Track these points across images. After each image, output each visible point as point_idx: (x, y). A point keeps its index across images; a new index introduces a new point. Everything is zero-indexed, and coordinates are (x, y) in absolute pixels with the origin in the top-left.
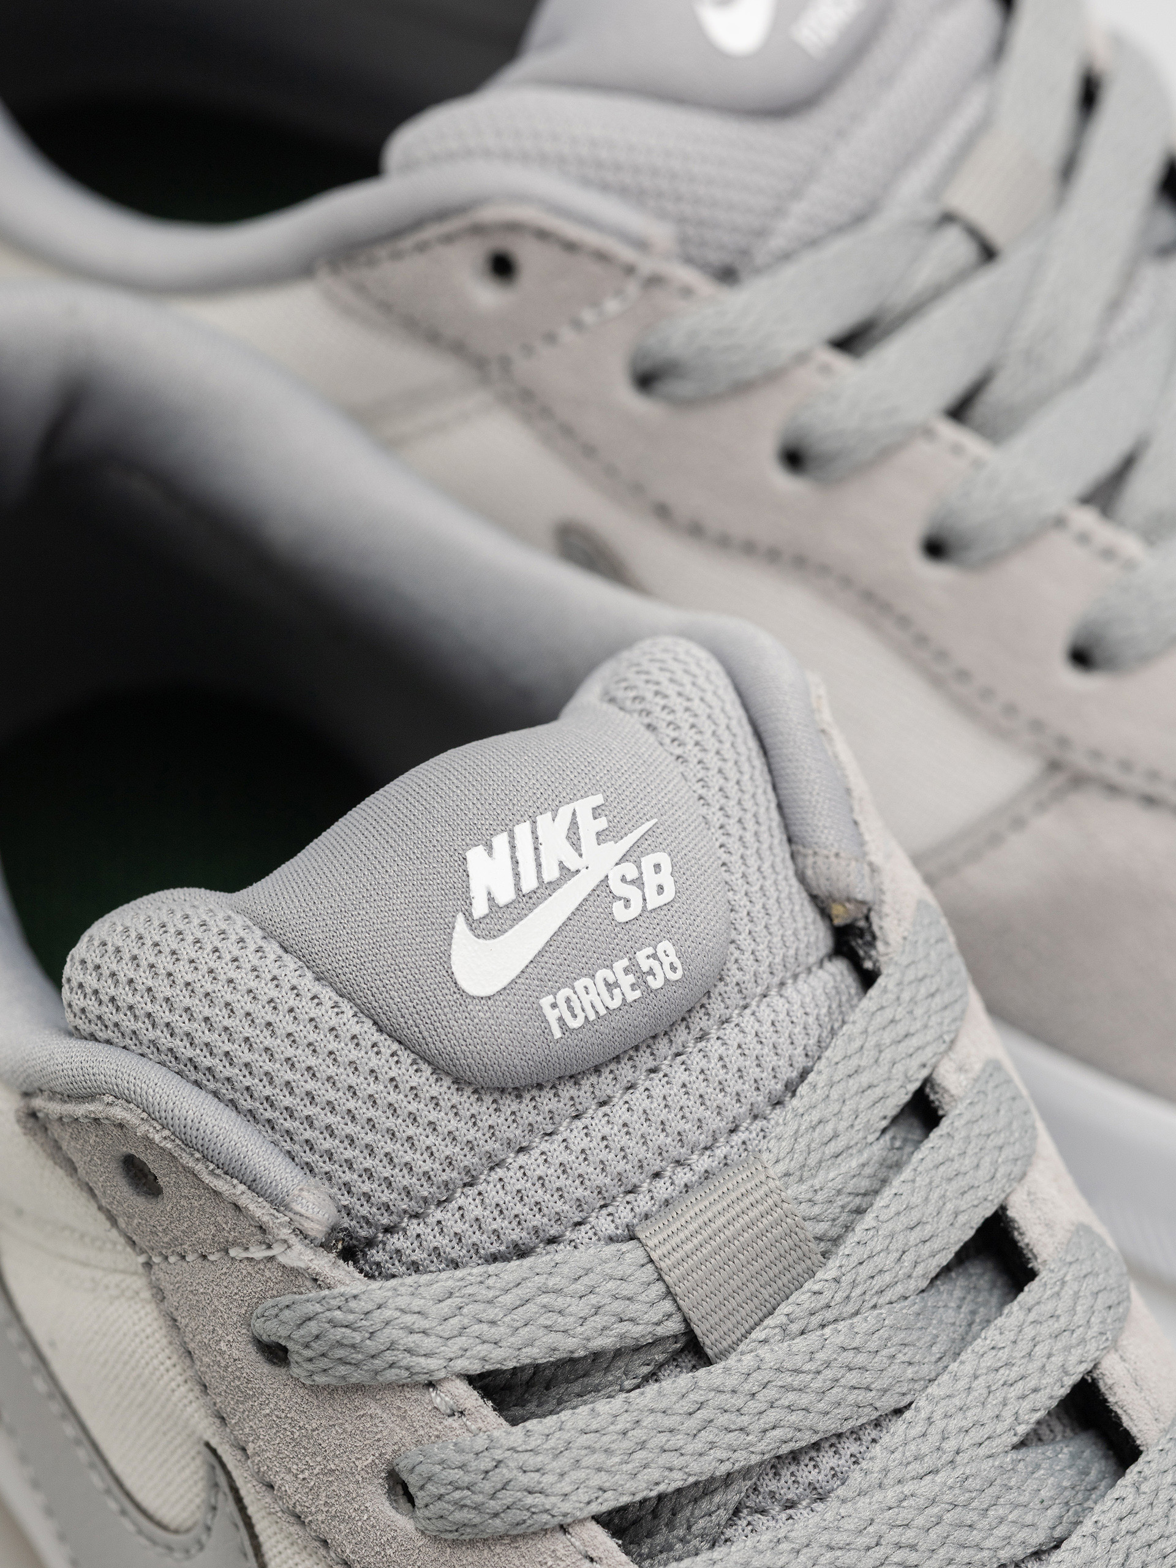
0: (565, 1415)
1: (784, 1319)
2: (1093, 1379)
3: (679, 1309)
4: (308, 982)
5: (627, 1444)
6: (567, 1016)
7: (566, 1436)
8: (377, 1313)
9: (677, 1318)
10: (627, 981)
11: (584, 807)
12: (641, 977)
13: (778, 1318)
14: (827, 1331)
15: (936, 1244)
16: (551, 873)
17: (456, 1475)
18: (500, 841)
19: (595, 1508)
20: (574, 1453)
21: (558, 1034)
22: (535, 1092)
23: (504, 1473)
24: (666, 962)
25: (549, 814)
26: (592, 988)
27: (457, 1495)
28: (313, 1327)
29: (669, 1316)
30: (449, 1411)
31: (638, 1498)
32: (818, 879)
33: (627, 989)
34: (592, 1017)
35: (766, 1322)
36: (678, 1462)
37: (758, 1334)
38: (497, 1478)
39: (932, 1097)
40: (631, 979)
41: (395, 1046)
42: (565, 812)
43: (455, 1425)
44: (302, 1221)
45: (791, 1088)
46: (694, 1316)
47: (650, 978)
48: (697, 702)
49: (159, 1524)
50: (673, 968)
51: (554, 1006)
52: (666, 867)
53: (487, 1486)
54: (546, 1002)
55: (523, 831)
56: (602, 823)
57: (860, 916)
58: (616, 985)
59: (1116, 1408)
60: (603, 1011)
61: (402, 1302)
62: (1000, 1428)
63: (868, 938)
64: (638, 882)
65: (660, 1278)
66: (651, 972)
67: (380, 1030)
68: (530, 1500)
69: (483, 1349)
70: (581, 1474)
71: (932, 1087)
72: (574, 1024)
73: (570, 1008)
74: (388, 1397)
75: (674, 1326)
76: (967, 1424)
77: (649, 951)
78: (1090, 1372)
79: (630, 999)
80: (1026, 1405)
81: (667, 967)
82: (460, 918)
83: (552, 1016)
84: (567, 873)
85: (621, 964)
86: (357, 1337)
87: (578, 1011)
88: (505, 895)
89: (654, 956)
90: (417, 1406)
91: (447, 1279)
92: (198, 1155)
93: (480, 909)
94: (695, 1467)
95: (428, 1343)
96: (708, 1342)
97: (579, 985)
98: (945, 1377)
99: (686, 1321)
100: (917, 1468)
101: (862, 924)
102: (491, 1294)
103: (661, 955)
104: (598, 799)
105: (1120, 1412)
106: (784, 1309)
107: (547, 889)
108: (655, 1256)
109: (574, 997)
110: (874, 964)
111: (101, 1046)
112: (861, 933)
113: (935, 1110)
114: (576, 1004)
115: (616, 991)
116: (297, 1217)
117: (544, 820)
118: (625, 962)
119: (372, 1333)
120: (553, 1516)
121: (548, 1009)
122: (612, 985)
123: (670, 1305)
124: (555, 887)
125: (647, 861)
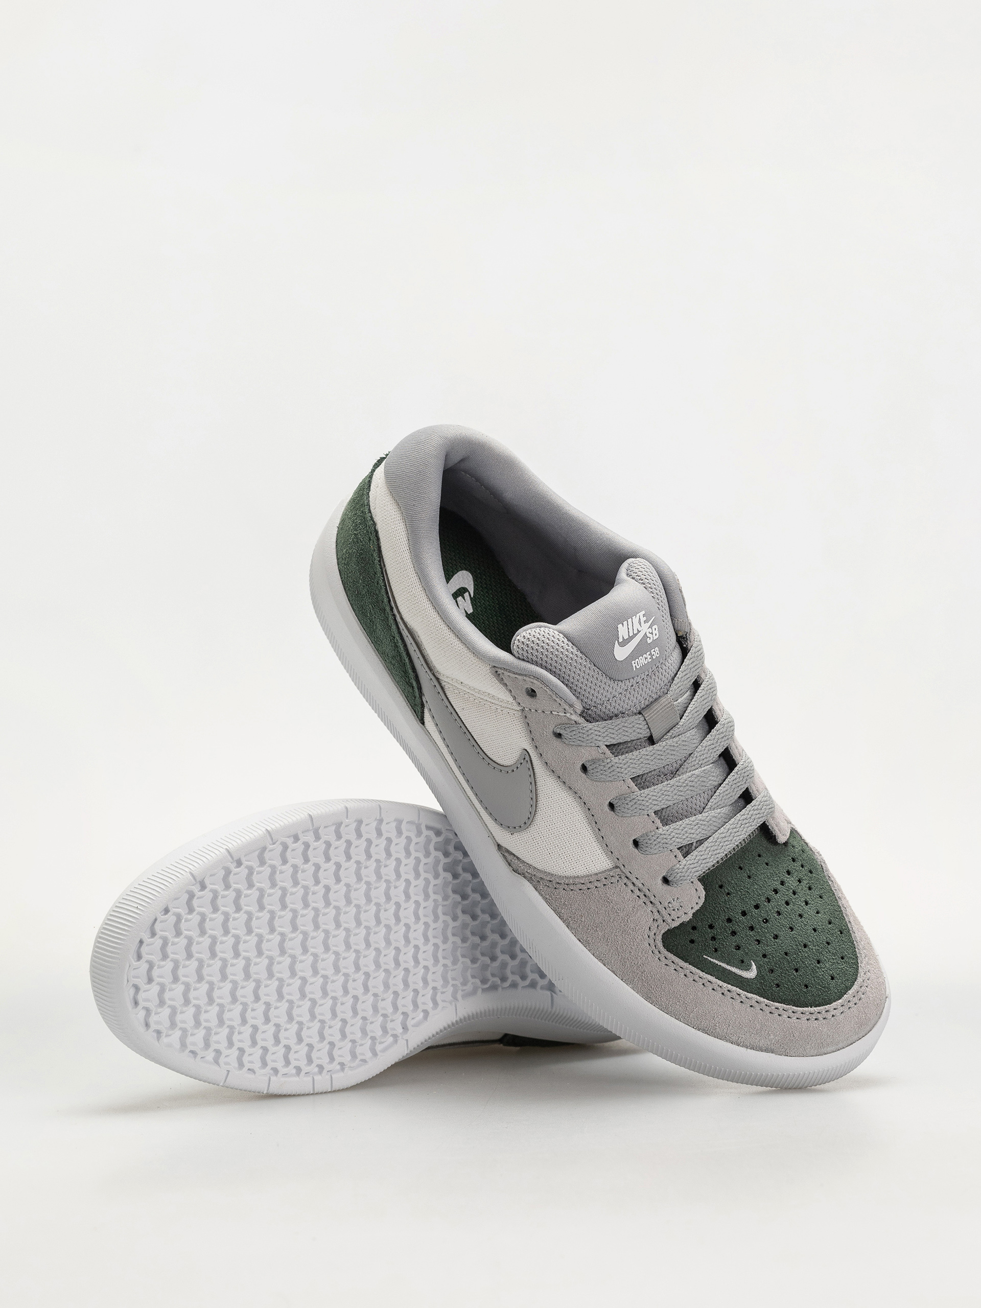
1: (672, 734)
2: (728, 748)
3: (650, 731)
4: (579, 653)
5: (639, 762)
6: (637, 665)
7: (627, 760)
8: (590, 731)
9: (649, 733)
10: (649, 657)
11: (641, 614)
12: (651, 655)
13: (670, 733)
14: (680, 737)
15: (699, 716)
16: (636, 632)
17: (602, 768)
18: (625, 623)
19: (631, 776)
20: (628, 764)
21: (635, 670)
22: (625, 681)
23: (614, 768)
26: (642, 659)
27: (602, 772)
30: (601, 752)
31: (640, 774)
32: (678, 626)
33: (649, 659)
34: (642, 665)
35: (666, 735)
36: (649, 766)
37: (665, 738)
39: (698, 680)
41: (598, 670)
42: (638, 615)
43: (603, 756)
45: (673, 679)
46: (653, 733)
47: (653, 656)
48: (640, 568)
49: (503, 766)
51: (635, 663)
52: (657, 629)
54: (633, 662)
55: (630, 620)
56: (645, 618)
57: (684, 634)
59: (732, 755)
60: (644, 664)
61: (596, 728)
62: (710, 759)
64: (652, 633)
65: (647, 724)
67: (596, 666)
68: (618, 774)
69: (611, 740)
70: (629, 769)
72: (638, 667)
74: (587, 748)
75: (649, 735)
76: (704, 758)
77: (654, 650)
78: (728, 746)
79: (649, 661)
80: (715, 754)
81: (657, 653)
82: (616, 641)
83: (634, 665)
84: (639, 631)
87: (639, 664)
89: (654, 651)
92: (554, 693)
93: (621, 640)
95: (599, 738)
96: (655, 739)
97: (640, 657)
98: (700, 746)
99: (651, 734)
100: (693, 768)
101: (684, 636)
102: (613, 727)
103: (656, 651)
104: (643, 612)
106: (671, 731)
107: (634, 635)
108: (646, 719)
110: (687, 646)
111: (520, 661)
112: (684, 638)
113: (698, 684)
114: (639, 662)
116: (575, 709)
117: (634, 618)
118: (649, 653)
119: (588, 735)
120: (623, 778)
121: (633, 664)
122: (646, 658)
123: (648, 730)
124: (636, 635)
125: (653, 628)
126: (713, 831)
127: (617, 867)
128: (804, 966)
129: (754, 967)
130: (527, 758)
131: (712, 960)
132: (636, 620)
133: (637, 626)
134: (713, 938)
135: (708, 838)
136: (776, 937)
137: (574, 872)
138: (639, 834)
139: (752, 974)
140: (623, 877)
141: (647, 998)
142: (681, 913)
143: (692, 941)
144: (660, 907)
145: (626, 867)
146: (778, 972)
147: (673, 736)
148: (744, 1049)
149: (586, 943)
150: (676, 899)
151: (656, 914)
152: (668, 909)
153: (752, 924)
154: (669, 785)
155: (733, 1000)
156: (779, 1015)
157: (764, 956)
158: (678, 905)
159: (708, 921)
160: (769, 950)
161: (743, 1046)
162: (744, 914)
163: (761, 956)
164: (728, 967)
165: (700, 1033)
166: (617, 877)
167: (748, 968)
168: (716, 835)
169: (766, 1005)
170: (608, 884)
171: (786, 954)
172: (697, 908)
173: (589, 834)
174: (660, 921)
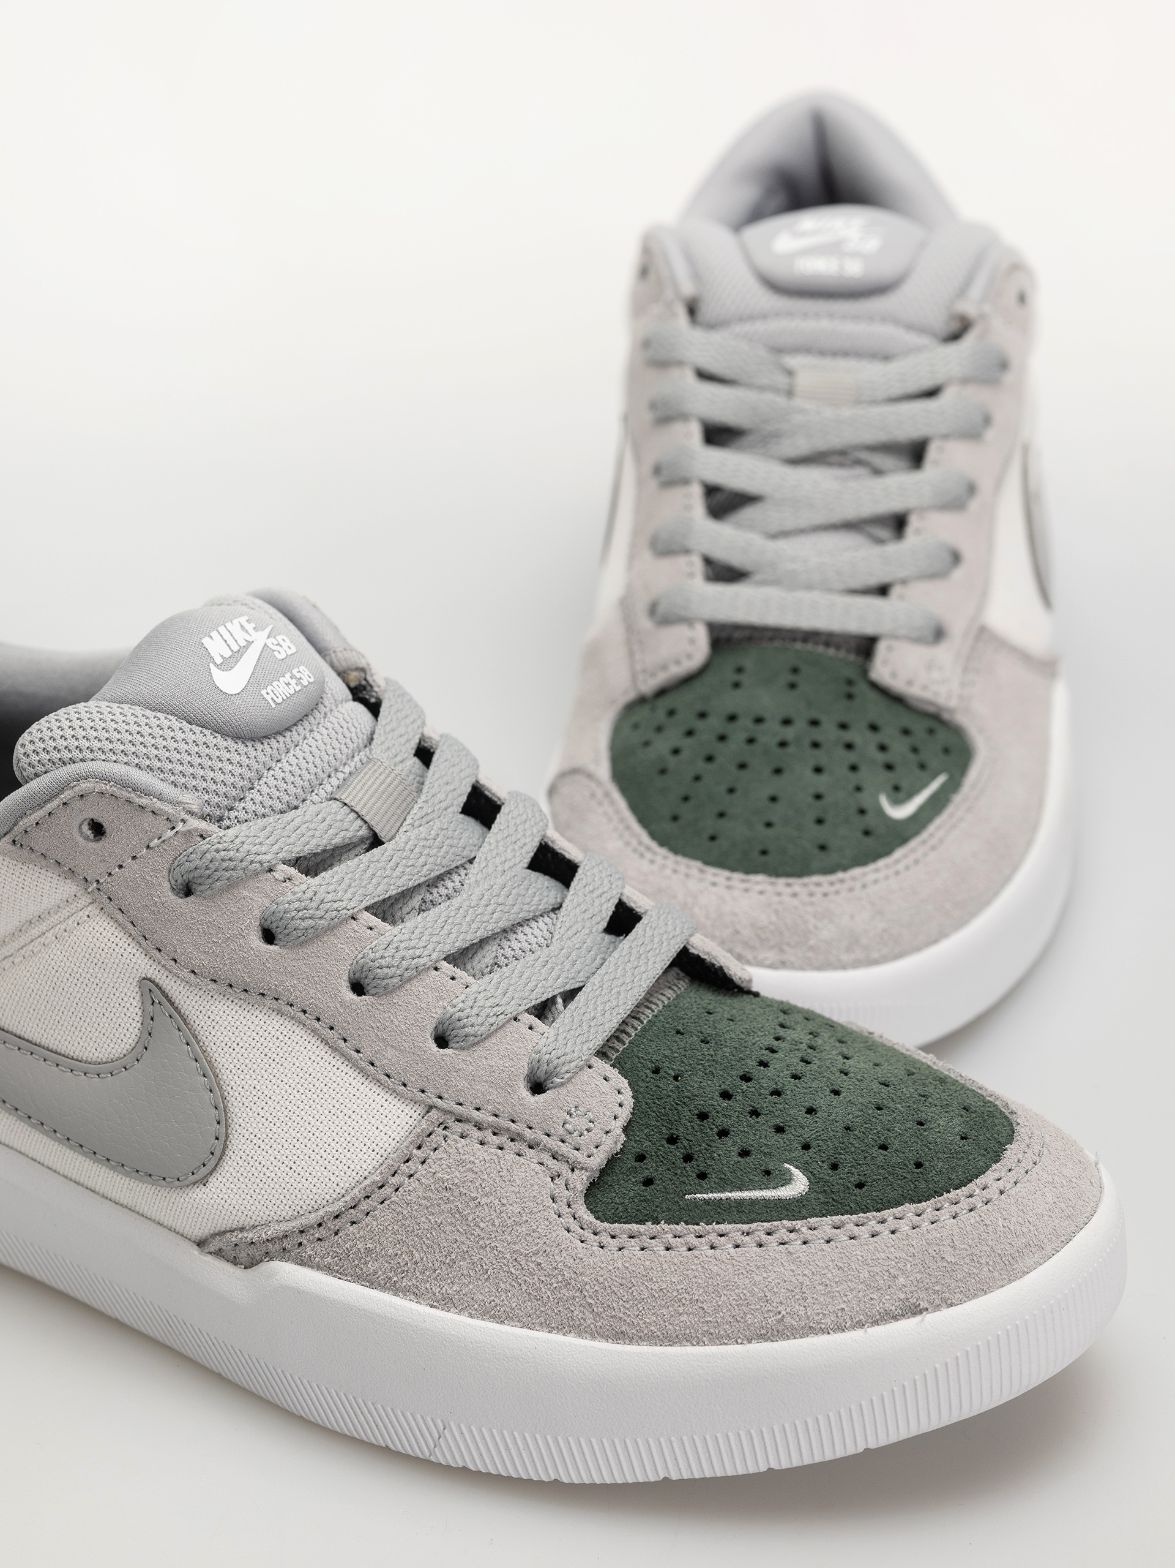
0: (335, 869)
1: (411, 821)
2: (545, 842)
3: (366, 822)
6: (275, 698)
7: (341, 875)
9: (365, 827)
10: (293, 682)
11: (242, 620)
12: (298, 680)
13: (409, 821)
16: (242, 643)
17: (296, 905)
18: (214, 634)
19: (365, 904)
21: (274, 706)
22: (268, 740)
23: (320, 896)
24: (306, 674)
26: (280, 685)
27: (300, 914)
28: (208, 856)
29: (361, 827)
30: (283, 879)
31: (381, 898)
32: (340, 663)
34: (285, 698)
35: (404, 825)
36: (391, 881)
37: (402, 830)
38: (317, 899)
39: (426, 745)
41: (200, 729)
42: (235, 621)
43: (288, 885)
44: (189, 806)
46: (372, 823)
47: (301, 681)
50: (309, 677)
53: (314, 904)
54: (264, 692)
55: (222, 629)
56: (253, 624)
57: (362, 679)
59: (559, 851)
60: (288, 695)
61: (247, 831)
63: (368, 688)
64: (279, 645)
65: (355, 812)
66: (301, 678)
67: (190, 724)
68: (335, 905)
69: (288, 849)
70: (353, 890)
71: (424, 741)
72: (279, 701)
74: (251, 883)
75: (364, 832)
78: (542, 840)
79: (297, 690)
80: (523, 851)
81: (306, 676)
82: (211, 665)
83: (268, 698)
84: (248, 643)
85: (288, 675)
86: (231, 853)
87: (278, 695)
88: (227, 653)
89: (299, 672)
90: (266, 883)
91: (261, 822)
92: (130, 790)
93: (218, 660)
94: (400, 882)
95: (264, 849)
96: (382, 836)
97: (275, 684)
98: (485, 844)
99: (370, 828)
101: (364, 683)
102: (282, 827)
103: (302, 671)
104: (245, 616)
105: (562, 852)
106: (409, 818)
107: (244, 648)
108: (347, 801)
109: (274, 689)
112: (364, 688)
113: (429, 751)
114: (276, 693)
115: (290, 687)
116: (186, 805)
117: (228, 624)
119: (237, 849)
120: (349, 910)
121: (265, 696)
122: (288, 684)
123: (359, 822)
125: (278, 636)
126: (584, 972)
127: (430, 1108)
128: (895, 1134)
129: (796, 1172)
130: (158, 996)
131: (705, 1196)
132: (234, 627)
134: (688, 1158)
135: (582, 985)
136: (810, 1111)
137: (354, 1174)
138: (436, 1013)
139: (799, 1185)
140: (450, 1123)
141: (619, 1336)
142: (597, 1134)
143: (648, 1182)
144: (553, 1143)
145: (446, 1096)
146: (846, 1160)
148: (858, 1334)
149: (446, 1302)
150: (573, 1109)
151: (551, 1162)
152: (568, 1138)
153: (751, 1106)
155: (786, 1246)
156: (893, 1232)
157: (806, 1147)
158: (584, 1120)
159: (661, 1133)
160: (808, 1135)
161: (853, 1327)
162: (726, 1095)
163: (799, 1148)
164: (746, 1194)
165: (756, 1347)
166: (440, 1129)
167: (786, 1180)
169: (858, 1225)
170: (430, 1154)
171: (848, 1128)
172: (625, 1114)
173: (343, 1074)
174: (564, 1169)
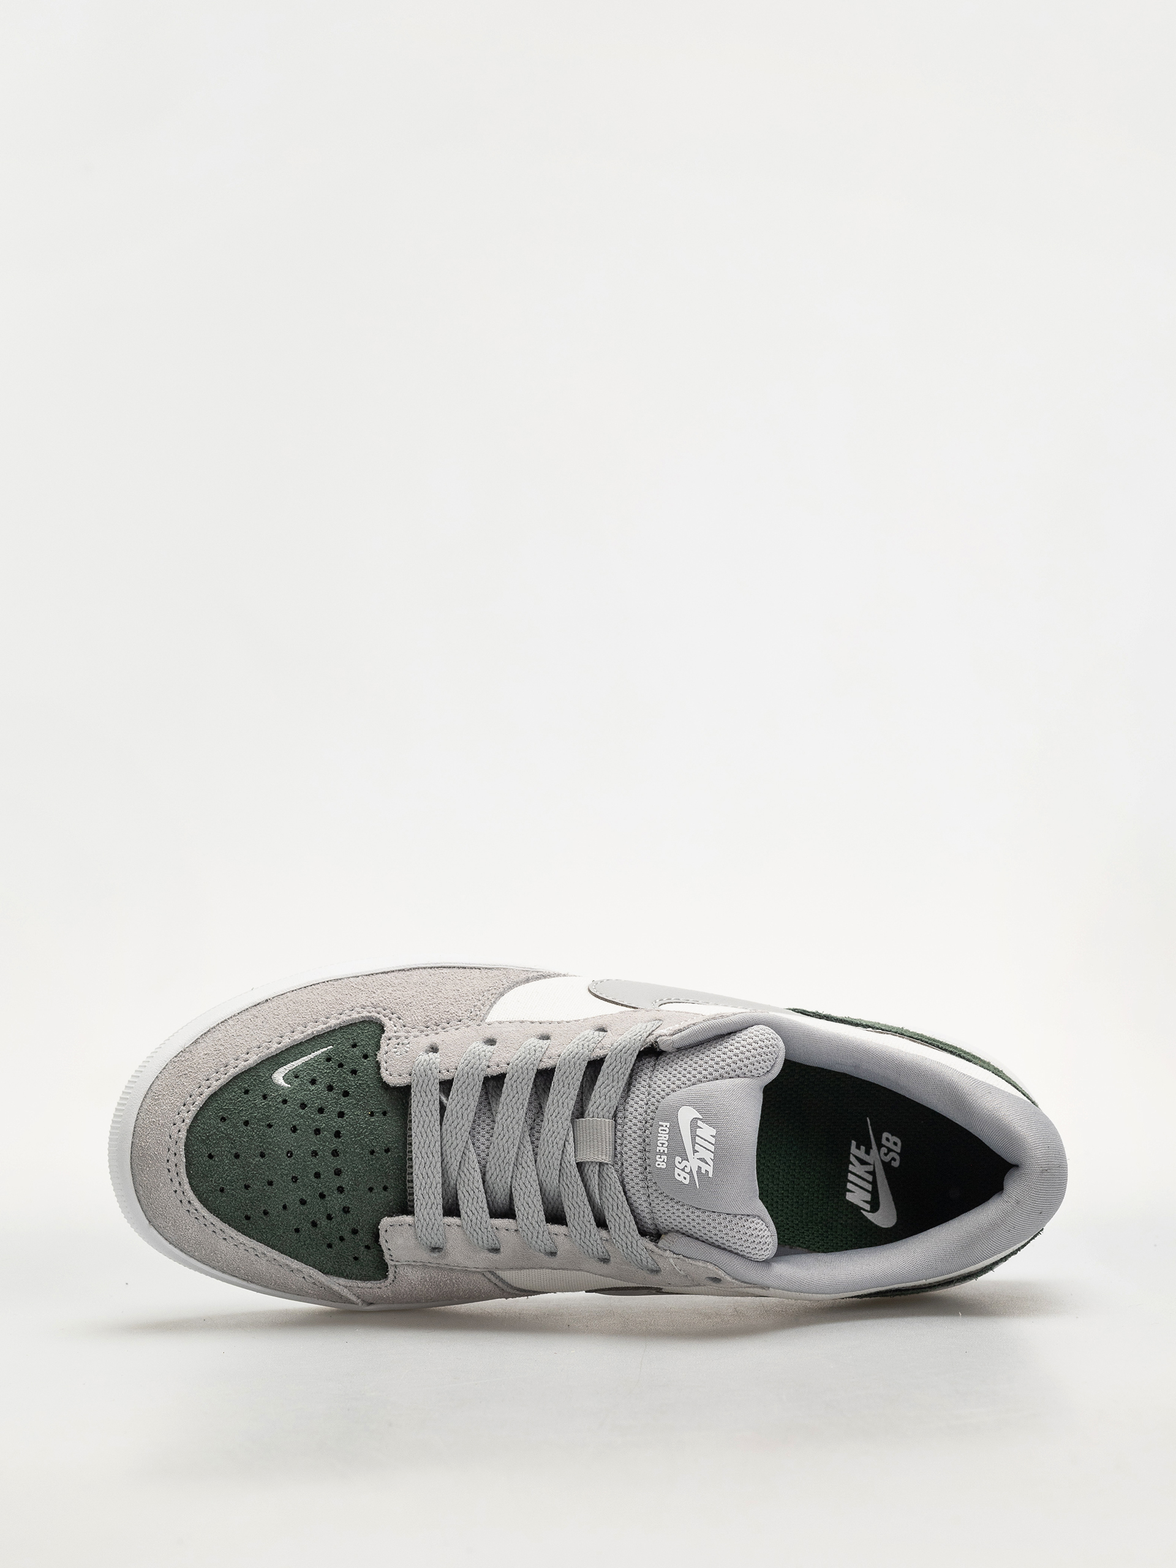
6: (662, 1128)
11: (710, 1170)
12: (661, 1154)
15: (566, 1202)
16: (697, 1147)
24: (661, 1163)
25: (713, 1158)
26: (665, 1139)
33: (660, 1148)
40: (662, 1151)
42: (711, 1164)
47: (659, 1156)
50: (659, 1165)
51: (666, 1126)
52: (683, 1181)
54: (668, 1124)
56: (704, 1172)
58: (662, 1146)
60: (659, 1138)
64: (684, 1170)
66: (660, 1158)
73: (664, 1130)
77: (665, 1161)
81: (660, 1163)
82: (701, 1118)
83: (664, 1124)
87: (662, 1132)
93: (700, 1123)
97: (667, 1136)
103: (663, 1163)
104: (710, 1175)
107: (694, 1143)
109: (665, 1132)
115: (661, 1145)
118: (666, 1152)
121: (666, 1124)
123: (591, 1115)
124: (693, 1146)
125: (688, 1177)
126: (444, 1135)
129: (284, 1084)
131: (323, 1050)
132: (709, 1156)
133: (703, 1153)
135: (441, 1124)
139: (279, 1077)
143: (354, 1045)
147: (567, 1143)
154: (521, 1107)
157: (285, 1101)
159: (362, 1072)
163: (288, 1098)
167: (286, 1078)
168: (437, 1134)
172: (383, 1067)
